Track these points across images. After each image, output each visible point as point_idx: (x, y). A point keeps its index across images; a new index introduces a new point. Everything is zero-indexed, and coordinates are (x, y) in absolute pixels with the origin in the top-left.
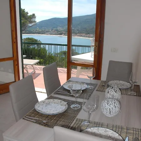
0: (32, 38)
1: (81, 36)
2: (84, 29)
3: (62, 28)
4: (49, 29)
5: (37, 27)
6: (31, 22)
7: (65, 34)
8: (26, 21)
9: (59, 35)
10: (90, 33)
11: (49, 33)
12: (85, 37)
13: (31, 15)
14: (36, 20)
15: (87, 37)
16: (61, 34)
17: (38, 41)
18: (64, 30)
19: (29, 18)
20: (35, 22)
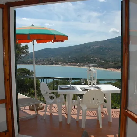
0: (25, 69)
1: (72, 65)
2: (74, 59)
3: (53, 58)
4: (41, 59)
5: (30, 58)
6: (24, 53)
7: (56, 63)
8: (19, 52)
9: (50, 64)
10: (80, 62)
11: (41, 63)
12: (76, 66)
13: (24, 46)
14: (28, 51)
15: (77, 66)
16: (52, 64)
17: (31, 71)
18: (55, 60)
19: (21, 49)
20: (28, 52)
